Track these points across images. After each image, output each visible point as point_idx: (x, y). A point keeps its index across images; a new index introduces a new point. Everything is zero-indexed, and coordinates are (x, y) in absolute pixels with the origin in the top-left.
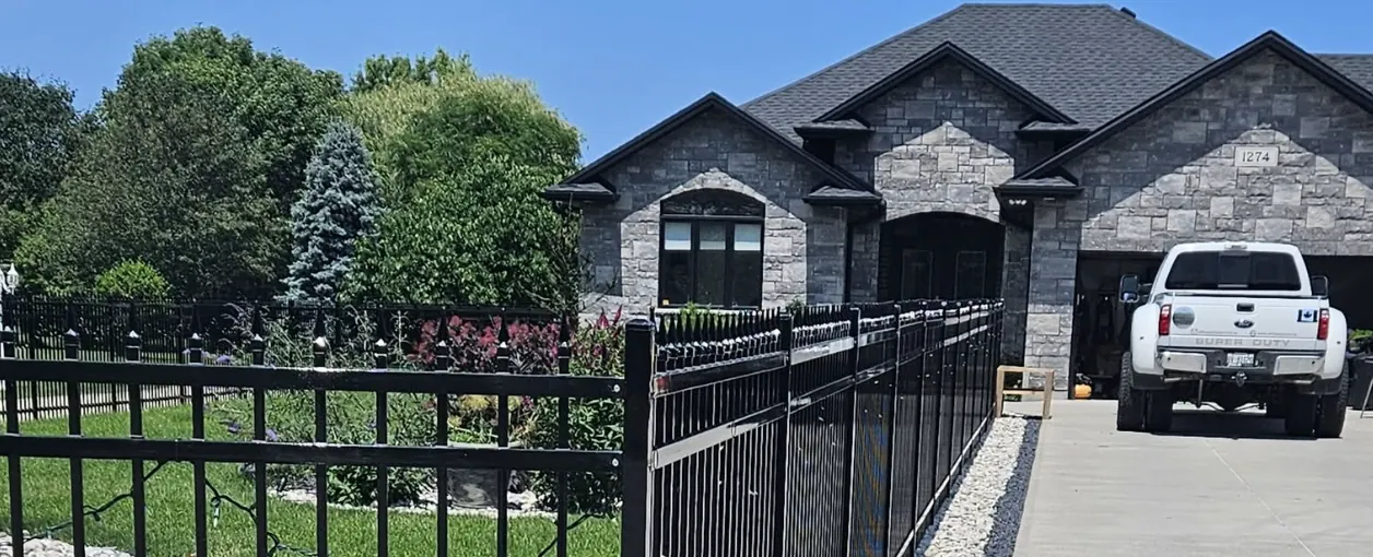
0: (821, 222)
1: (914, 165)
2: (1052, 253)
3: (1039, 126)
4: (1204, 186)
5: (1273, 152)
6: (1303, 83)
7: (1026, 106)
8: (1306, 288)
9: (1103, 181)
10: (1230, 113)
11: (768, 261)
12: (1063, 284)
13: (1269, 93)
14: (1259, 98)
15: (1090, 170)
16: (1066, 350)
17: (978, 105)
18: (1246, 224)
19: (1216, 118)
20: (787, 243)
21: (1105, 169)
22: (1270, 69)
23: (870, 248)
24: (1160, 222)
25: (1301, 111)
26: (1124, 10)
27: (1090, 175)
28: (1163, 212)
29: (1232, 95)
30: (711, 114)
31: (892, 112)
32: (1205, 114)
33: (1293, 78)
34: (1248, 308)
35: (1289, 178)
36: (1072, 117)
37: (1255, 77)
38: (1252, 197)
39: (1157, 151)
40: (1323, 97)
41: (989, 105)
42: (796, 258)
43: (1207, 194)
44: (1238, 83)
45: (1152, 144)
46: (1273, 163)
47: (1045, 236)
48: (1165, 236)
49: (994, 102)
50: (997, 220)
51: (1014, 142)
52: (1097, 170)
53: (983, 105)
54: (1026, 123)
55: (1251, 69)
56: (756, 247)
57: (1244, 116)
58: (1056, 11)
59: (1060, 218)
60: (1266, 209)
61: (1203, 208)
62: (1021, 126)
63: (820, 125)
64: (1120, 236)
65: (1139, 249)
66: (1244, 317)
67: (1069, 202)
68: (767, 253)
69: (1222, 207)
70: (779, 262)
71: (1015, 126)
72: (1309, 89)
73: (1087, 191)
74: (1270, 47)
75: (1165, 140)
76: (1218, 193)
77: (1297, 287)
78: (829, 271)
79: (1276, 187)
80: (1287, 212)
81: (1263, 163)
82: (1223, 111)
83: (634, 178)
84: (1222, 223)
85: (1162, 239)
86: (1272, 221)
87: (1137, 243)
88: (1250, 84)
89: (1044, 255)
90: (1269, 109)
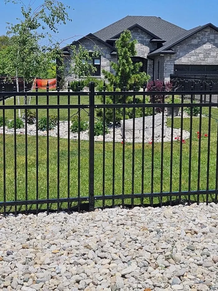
0: (113, 59)
2: (169, 65)
3: (155, 40)
4: (198, 52)
5: (210, 45)
6: (216, 33)
7: (152, 36)
9: (178, 51)
10: (202, 38)
11: (102, 66)
12: (171, 71)
13: (209, 34)
14: (207, 35)
15: (176, 49)
17: (142, 36)
18: (206, 59)
19: (200, 39)
20: (106, 63)
21: (179, 49)
22: (209, 30)
24: (190, 59)
25: (215, 38)
26: (159, 17)
27: (176, 50)
28: (190, 57)
29: (202, 35)
30: (90, 37)
32: (197, 38)
33: (214, 32)
35: (214, 50)
36: (161, 38)
37: (206, 32)
38: (207, 54)
39: (189, 45)
41: (144, 36)
42: (108, 66)
43: (198, 53)
44: (203, 32)
45: (188, 44)
46: (210, 47)
47: (167, 61)
48: (191, 61)
49: (145, 35)
50: (146, 58)
51: (149, 43)
52: (177, 49)
53: (143, 36)
54: (152, 39)
55: (206, 30)
56: (99, 64)
57: (205, 39)
58: (146, 17)
59: (170, 58)
60: (210, 56)
61: (198, 56)
62: (150, 40)
63: (111, 40)
64: (182, 61)
65: (186, 64)
67: (172, 55)
68: (101, 65)
69: (201, 56)
70: (104, 67)
71: (149, 40)
72: (216, 34)
74: (210, 26)
75: (190, 43)
76: (200, 53)
79: (211, 52)
80: (214, 57)
81: (208, 48)
82: (201, 38)
84: (202, 59)
85: (190, 62)
86: (211, 59)
87: (185, 63)
88: (205, 33)
89: (167, 65)
90: (209, 37)
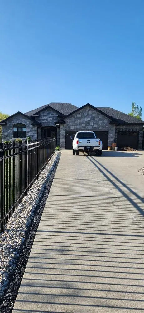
0: (34, 127)
1: (45, 121)
3: (60, 116)
4: (81, 122)
7: (59, 113)
8: (95, 137)
9: (68, 122)
10: (84, 113)
12: (64, 135)
13: (88, 111)
15: (66, 120)
16: (65, 143)
18: (87, 127)
19: (82, 114)
20: (29, 130)
21: (68, 120)
22: (88, 108)
23: (40, 130)
24: (76, 127)
25: (93, 113)
29: (84, 111)
30: (19, 114)
31: (42, 114)
32: (81, 113)
33: (91, 109)
34: (89, 140)
38: (87, 124)
39: (75, 118)
40: (95, 111)
46: (89, 119)
47: (61, 129)
48: (77, 129)
49: (55, 113)
50: (56, 127)
53: (53, 113)
55: (86, 108)
56: (25, 130)
57: (86, 114)
59: (63, 126)
60: (89, 125)
61: (81, 125)
62: (58, 116)
63: (33, 115)
64: (71, 129)
66: (89, 141)
68: (27, 131)
69: (83, 125)
70: (28, 132)
72: (93, 110)
73: (66, 123)
74: (88, 105)
76: (83, 123)
77: (94, 137)
78: (35, 133)
79: (90, 122)
80: (92, 126)
83: (9, 122)
84: (84, 127)
86: (90, 127)
88: (86, 110)
89: (62, 131)
90: (89, 113)
